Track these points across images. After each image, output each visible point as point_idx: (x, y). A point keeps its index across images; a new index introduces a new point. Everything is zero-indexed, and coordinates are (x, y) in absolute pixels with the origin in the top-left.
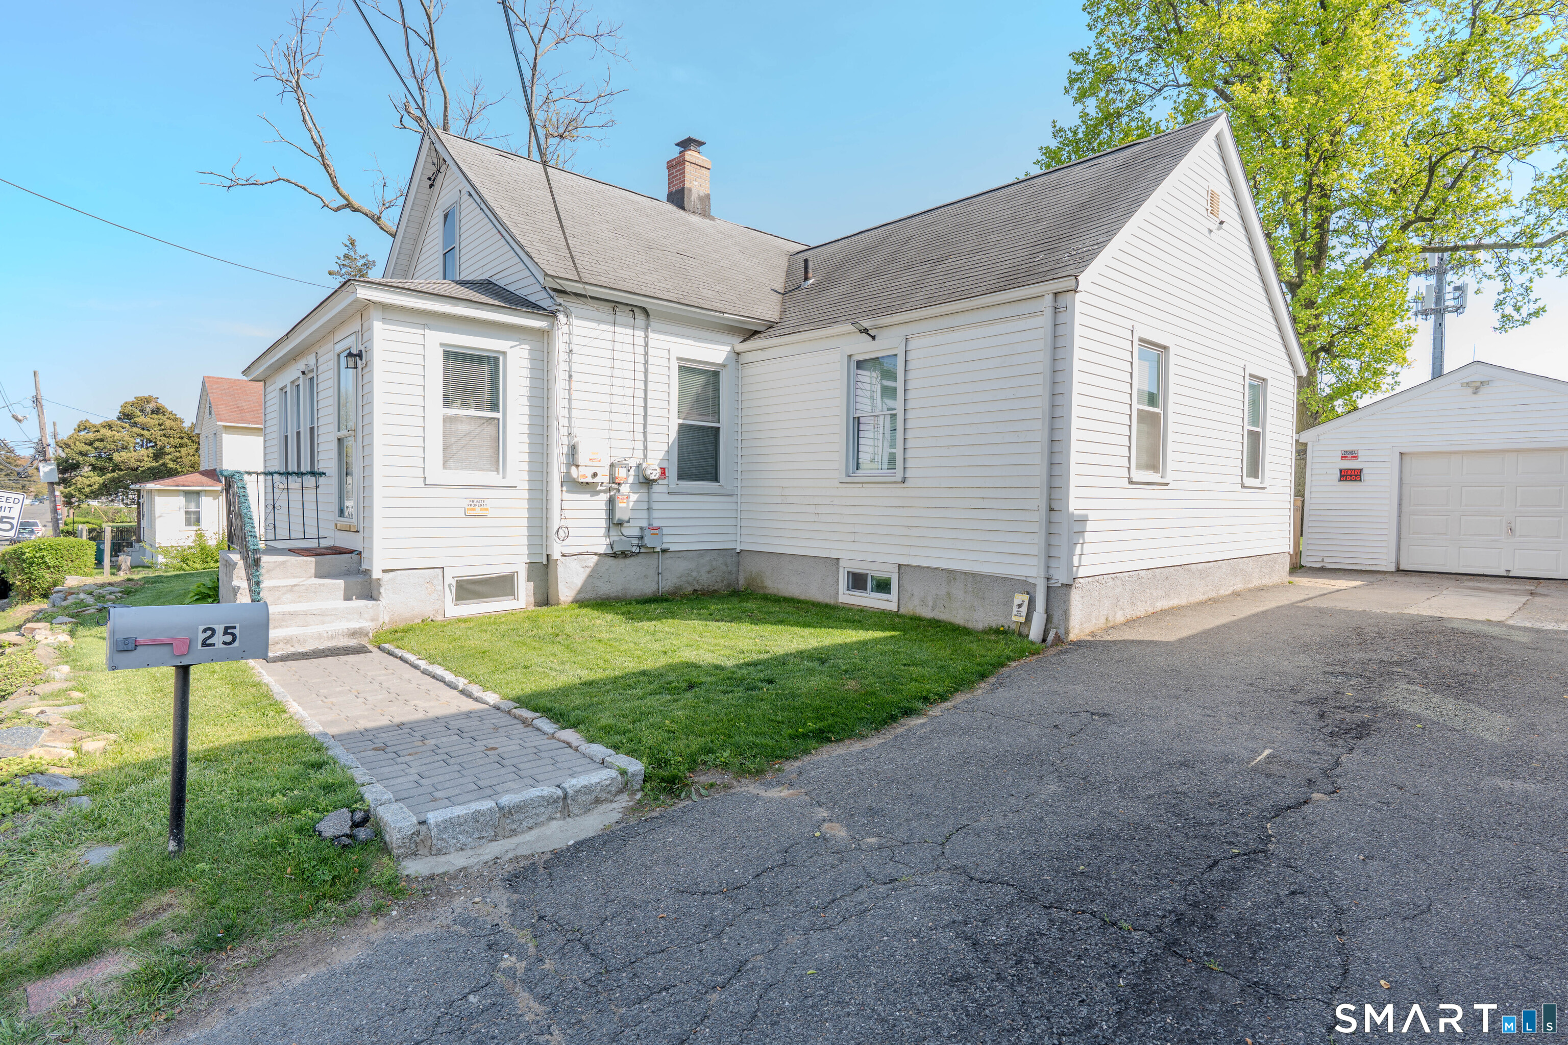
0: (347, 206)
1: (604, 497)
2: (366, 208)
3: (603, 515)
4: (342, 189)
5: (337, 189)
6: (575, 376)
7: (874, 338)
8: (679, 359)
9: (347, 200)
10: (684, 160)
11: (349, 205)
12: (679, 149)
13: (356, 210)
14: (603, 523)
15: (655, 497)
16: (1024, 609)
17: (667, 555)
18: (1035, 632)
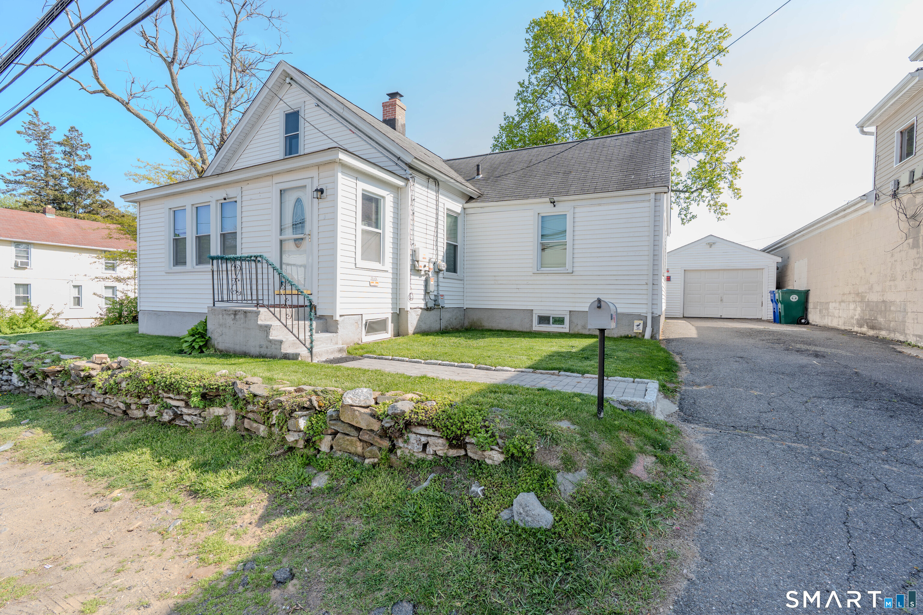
0: (101, 91)
1: (423, 278)
2: (118, 95)
3: (423, 288)
4: (101, 80)
5: (98, 79)
6: (416, 214)
7: (555, 206)
8: (448, 209)
9: (103, 87)
10: (396, 104)
11: (104, 91)
12: (388, 97)
13: (109, 95)
14: (423, 292)
15: (441, 280)
16: (641, 327)
17: (444, 310)
18: (647, 336)
